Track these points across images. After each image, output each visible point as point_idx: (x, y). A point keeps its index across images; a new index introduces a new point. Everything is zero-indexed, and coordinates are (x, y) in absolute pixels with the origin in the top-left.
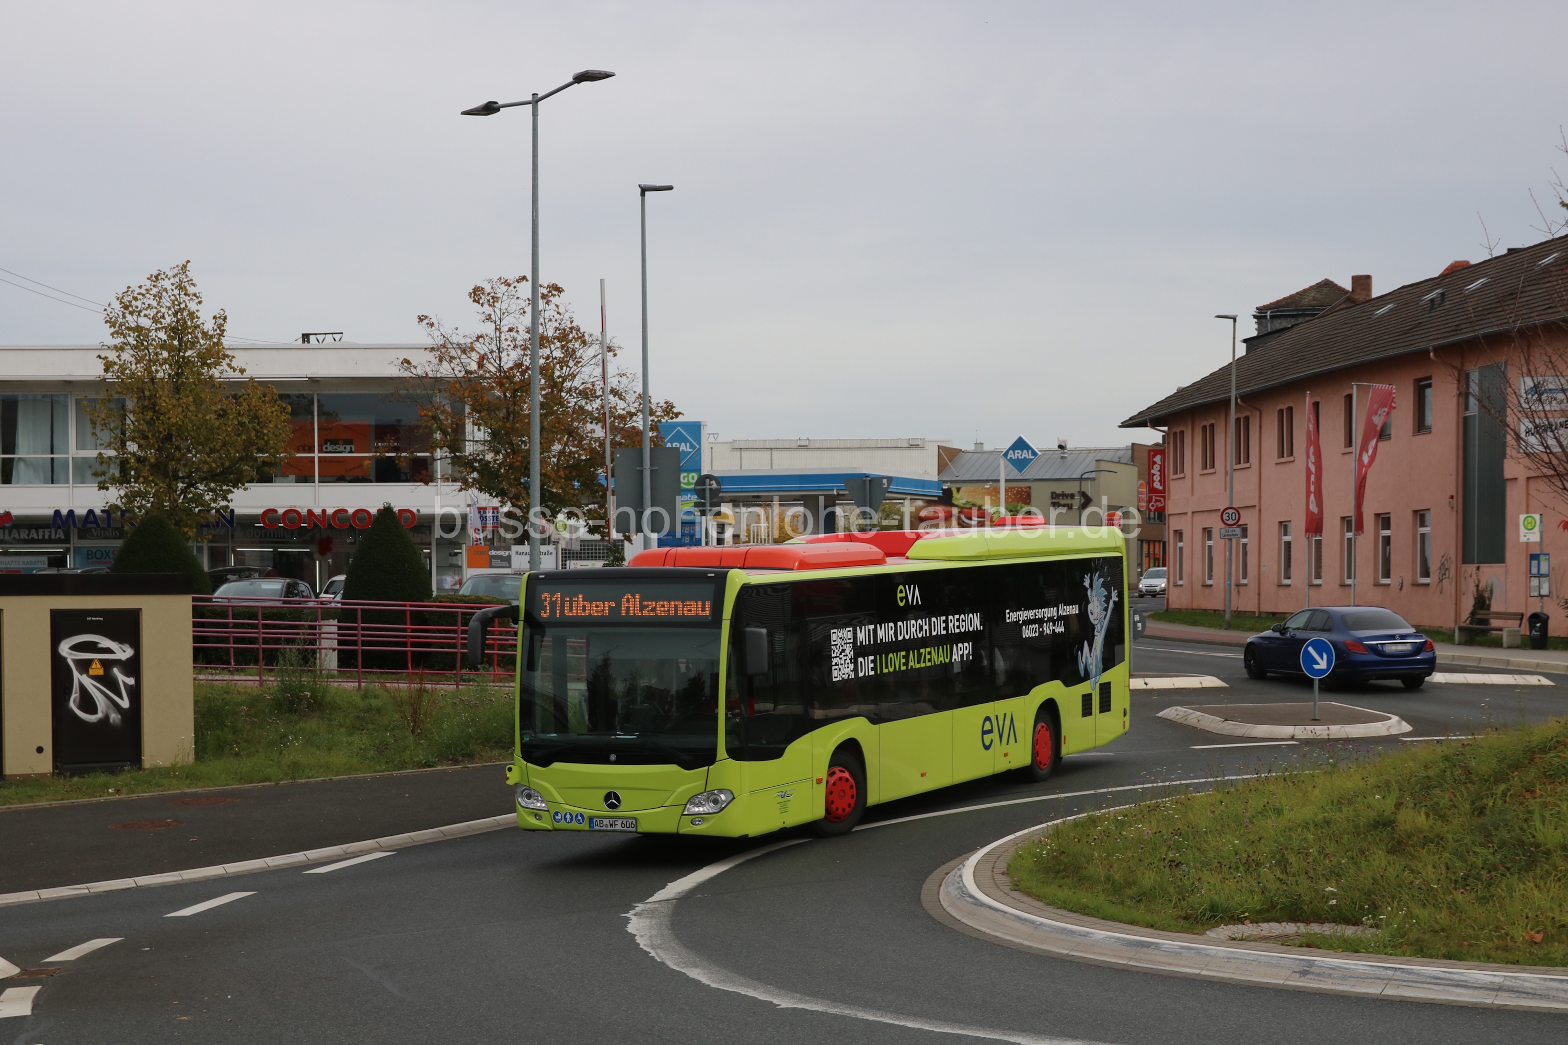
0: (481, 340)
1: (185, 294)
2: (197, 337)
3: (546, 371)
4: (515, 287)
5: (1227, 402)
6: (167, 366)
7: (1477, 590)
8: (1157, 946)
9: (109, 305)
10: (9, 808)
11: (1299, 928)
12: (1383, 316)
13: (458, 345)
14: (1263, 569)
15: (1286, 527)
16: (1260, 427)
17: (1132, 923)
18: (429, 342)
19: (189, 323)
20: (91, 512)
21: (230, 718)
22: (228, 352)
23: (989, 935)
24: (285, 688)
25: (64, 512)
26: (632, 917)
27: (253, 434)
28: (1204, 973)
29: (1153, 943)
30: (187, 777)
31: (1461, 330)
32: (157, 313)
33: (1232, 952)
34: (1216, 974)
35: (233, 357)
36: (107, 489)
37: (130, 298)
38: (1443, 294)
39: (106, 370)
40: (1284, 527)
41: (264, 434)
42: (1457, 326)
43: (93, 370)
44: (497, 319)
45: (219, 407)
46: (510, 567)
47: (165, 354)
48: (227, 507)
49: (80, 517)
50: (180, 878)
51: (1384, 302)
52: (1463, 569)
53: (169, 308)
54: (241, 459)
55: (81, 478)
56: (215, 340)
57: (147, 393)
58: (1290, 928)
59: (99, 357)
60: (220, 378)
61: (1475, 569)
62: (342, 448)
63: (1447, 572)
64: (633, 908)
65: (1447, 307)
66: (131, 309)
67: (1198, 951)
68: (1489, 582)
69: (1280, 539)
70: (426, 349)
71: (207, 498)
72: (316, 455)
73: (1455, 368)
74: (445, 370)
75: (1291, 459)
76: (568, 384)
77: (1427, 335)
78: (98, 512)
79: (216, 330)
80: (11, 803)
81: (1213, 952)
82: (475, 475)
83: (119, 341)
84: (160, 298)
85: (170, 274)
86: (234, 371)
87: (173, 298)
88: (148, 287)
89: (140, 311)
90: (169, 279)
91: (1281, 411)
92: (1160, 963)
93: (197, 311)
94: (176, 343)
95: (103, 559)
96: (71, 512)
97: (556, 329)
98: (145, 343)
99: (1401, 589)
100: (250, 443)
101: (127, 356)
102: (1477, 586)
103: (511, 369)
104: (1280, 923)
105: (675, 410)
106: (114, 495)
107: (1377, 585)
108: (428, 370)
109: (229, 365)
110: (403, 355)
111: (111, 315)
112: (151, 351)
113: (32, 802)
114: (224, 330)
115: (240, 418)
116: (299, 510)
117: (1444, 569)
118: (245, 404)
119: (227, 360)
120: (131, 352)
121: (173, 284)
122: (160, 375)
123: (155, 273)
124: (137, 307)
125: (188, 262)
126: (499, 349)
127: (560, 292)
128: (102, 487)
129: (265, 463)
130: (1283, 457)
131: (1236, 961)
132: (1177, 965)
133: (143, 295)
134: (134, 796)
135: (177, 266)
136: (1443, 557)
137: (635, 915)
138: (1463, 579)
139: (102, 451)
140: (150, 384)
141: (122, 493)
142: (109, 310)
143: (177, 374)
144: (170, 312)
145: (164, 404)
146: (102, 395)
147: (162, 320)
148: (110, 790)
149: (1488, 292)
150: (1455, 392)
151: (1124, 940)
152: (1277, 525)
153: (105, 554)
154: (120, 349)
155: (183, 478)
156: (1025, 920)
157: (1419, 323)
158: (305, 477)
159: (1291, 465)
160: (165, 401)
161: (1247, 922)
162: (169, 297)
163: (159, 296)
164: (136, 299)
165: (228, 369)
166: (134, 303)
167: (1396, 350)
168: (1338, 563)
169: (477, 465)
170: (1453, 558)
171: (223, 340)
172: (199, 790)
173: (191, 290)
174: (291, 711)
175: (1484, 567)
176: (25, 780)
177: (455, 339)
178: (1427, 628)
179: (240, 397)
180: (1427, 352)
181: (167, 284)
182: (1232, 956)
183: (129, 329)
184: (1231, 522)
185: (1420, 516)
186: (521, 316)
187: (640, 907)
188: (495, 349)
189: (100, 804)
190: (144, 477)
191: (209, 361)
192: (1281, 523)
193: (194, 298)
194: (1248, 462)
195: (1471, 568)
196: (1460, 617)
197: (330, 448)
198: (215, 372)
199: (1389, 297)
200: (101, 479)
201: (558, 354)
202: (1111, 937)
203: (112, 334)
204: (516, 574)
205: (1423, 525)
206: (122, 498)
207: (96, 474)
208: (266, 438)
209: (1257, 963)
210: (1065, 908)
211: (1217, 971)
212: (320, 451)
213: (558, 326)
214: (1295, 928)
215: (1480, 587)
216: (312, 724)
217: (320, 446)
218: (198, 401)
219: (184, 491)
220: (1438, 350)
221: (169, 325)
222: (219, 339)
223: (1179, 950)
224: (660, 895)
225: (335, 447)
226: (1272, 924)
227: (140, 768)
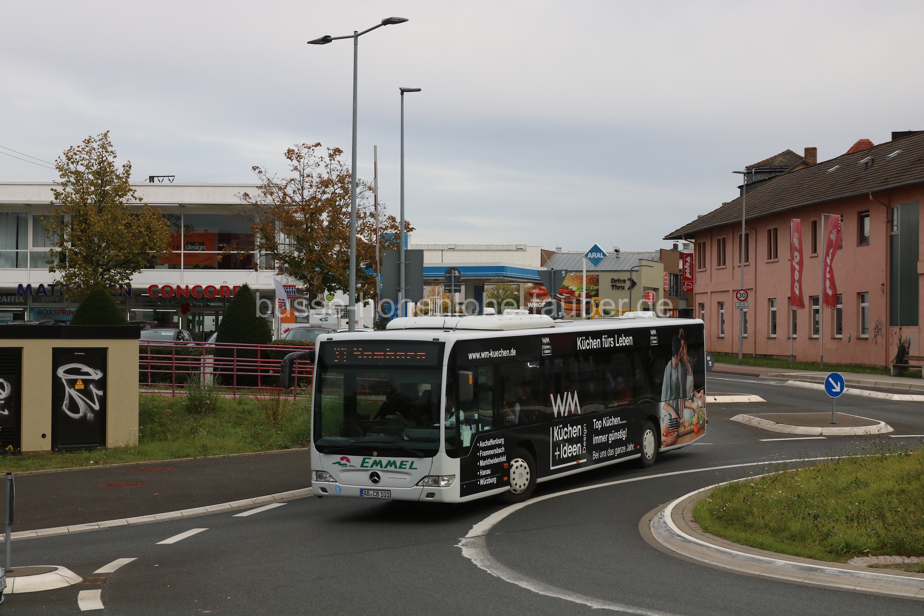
0: (293, 182)
1: (106, 152)
2: (113, 178)
3: (331, 202)
4: (313, 150)
5: (740, 223)
6: (94, 196)
7: (900, 342)
8: (822, 571)
9: (59, 158)
10: (31, 473)
11: (904, 559)
12: (833, 173)
13: (275, 184)
14: (758, 328)
15: (772, 302)
16: (756, 240)
17: (797, 555)
18: (260, 183)
19: (108, 170)
20: (41, 286)
21: (157, 416)
22: (132, 188)
23: (699, 561)
24: (191, 399)
25: (25, 285)
26: (462, 547)
27: (147, 238)
28: (858, 588)
29: (819, 569)
30: (138, 454)
31: (889, 182)
32: (89, 163)
33: (876, 575)
34: (867, 590)
35: (135, 191)
36: (55, 271)
37: (72, 154)
38: (873, 160)
39: (56, 198)
40: (771, 302)
41: (154, 239)
42: (885, 179)
43: (47, 197)
44: (301, 169)
45: (126, 221)
46: (308, 323)
47: (93, 188)
48: (129, 283)
49: (34, 289)
50: (154, 519)
51: (832, 164)
52: (891, 329)
53: (96, 160)
54: (139, 254)
55: (35, 265)
56: (124, 180)
57: (82, 213)
58: (898, 559)
59: (52, 189)
60: (126, 203)
61: (899, 329)
62: (197, 248)
63: (880, 331)
64: (460, 541)
65: (876, 167)
66: (72, 160)
67: (852, 575)
68: (908, 338)
69: (769, 310)
70: (257, 187)
71: (117, 278)
72: (182, 252)
73: (885, 205)
74: (269, 200)
75: (777, 260)
76: (344, 210)
77: (866, 184)
78: (46, 286)
79: (124, 174)
80: (30, 470)
81: (862, 575)
82: (286, 265)
83: (64, 180)
84: (91, 154)
85: (97, 139)
86: (136, 200)
87: (98, 154)
88: (83, 147)
89: (78, 162)
90: (96, 142)
91: (769, 231)
92: (826, 581)
93: (113, 162)
94: (100, 182)
95: (47, 315)
96: (29, 286)
97: (338, 175)
98: (81, 182)
99: (849, 341)
100: (145, 244)
101: (69, 189)
102: (900, 340)
103: (309, 200)
104: (891, 556)
105: (410, 227)
106: (59, 276)
107: (833, 338)
108: (259, 199)
109: (132, 196)
110: (243, 191)
111: (60, 164)
112: (84, 186)
113: (45, 469)
114: (129, 174)
115: (139, 229)
116: (172, 286)
117: (878, 330)
118: (142, 220)
119: (131, 193)
120: (72, 187)
121: (98, 145)
122: (89, 201)
123: (88, 138)
124: (76, 159)
125: (108, 131)
126: (302, 188)
127: (340, 153)
128: (52, 270)
129: (153, 257)
130: (771, 259)
131: (879, 581)
132: (838, 583)
133: (80, 152)
134: (108, 466)
135: (102, 134)
136: (877, 322)
137: (463, 545)
138: (890, 335)
139: (53, 248)
140: (84, 207)
141: (63, 273)
142: (59, 160)
143: (99, 201)
144: (97, 163)
145: (93, 219)
146: (53, 213)
147: (92, 167)
148: (91, 462)
149: (903, 159)
150: (885, 220)
151: (798, 566)
152: (767, 301)
153: (49, 312)
154: (65, 185)
155: (102, 265)
156: (724, 552)
157: (859, 177)
158: (174, 265)
159: (776, 264)
160: (93, 218)
161: (870, 555)
162: (96, 153)
163: (89, 153)
164: (75, 154)
165: (132, 198)
166: (74, 156)
167: (847, 194)
168: (808, 325)
169: (287, 259)
170: (884, 322)
171: (129, 180)
172: (148, 462)
173: (110, 149)
174: (198, 413)
175: (905, 328)
176: (36, 455)
177: (275, 181)
178: (867, 365)
179: (139, 215)
180: (866, 195)
181: (95, 145)
182: (876, 578)
183: (71, 172)
184: (742, 299)
185: (862, 296)
186: (316, 167)
187: (463, 541)
188: (300, 187)
189: (86, 471)
190: (79, 265)
191: (120, 193)
192: (769, 299)
193: (111, 154)
194: (748, 262)
195: (896, 329)
196: (888, 359)
197: (190, 248)
198: (124, 200)
199: (835, 161)
200: (51, 265)
201: (338, 191)
202: (788, 564)
203: (61, 176)
204: (312, 327)
205: (863, 301)
206: (64, 277)
207: (48, 262)
208: (155, 241)
209: (894, 583)
210: (746, 545)
211: (867, 587)
212: (185, 249)
213: (339, 174)
214: (902, 560)
215: (902, 340)
216: (209, 420)
217: (184, 246)
218: (115, 219)
219: (102, 274)
220: (874, 194)
221: (95, 170)
222: (126, 179)
223: (838, 574)
224: (471, 533)
225: (193, 247)
226: (886, 557)
227: (106, 449)
